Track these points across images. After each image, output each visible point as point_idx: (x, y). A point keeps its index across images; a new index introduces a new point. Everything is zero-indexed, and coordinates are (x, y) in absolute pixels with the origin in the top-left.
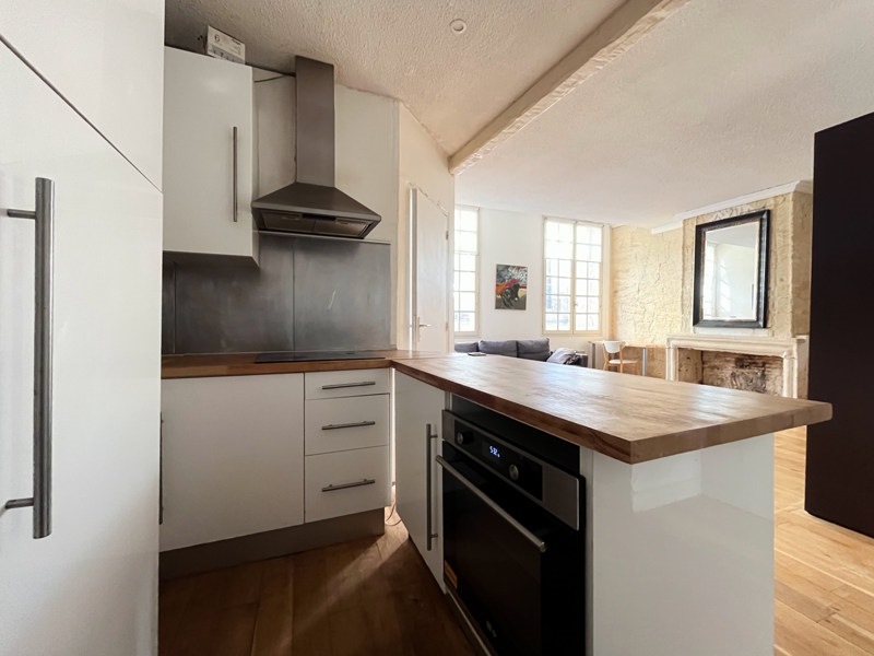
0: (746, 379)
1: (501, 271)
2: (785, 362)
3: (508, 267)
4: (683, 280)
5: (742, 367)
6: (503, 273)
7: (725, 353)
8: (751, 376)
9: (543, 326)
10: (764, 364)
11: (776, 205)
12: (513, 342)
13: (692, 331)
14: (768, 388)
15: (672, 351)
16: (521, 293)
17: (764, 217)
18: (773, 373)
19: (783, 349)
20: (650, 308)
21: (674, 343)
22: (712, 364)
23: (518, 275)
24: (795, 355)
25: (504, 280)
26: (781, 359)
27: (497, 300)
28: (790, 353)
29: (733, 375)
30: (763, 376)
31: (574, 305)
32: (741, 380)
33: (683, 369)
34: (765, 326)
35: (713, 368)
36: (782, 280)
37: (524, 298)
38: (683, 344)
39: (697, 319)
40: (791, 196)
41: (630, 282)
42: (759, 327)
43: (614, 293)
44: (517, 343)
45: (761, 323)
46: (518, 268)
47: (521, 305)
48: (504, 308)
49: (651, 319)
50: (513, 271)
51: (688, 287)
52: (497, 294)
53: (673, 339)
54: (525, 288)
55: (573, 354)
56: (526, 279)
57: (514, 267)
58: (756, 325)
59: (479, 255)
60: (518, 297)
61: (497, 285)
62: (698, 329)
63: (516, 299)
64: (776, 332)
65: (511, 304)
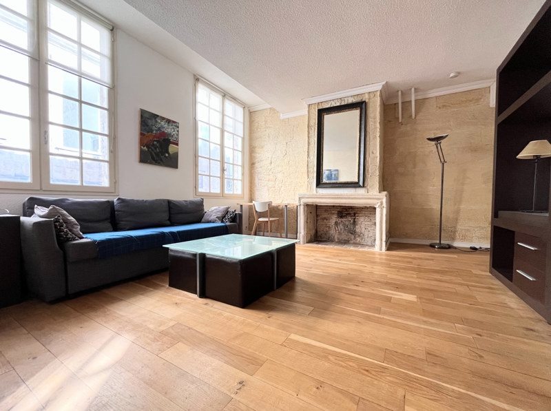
0: (344, 225)
1: (147, 120)
2: (378, 211)
3: (156, 116)
4: (308, 152)
5: (341, 217)
6: (150, 122)
7: (333, 206)
8: (347, 223)
9: (196, 187)
10: (355, 214)
11: (369, 99)
12: (164, 200)
13: (315, 192)
14: (358, 229)
15: (302, 207)
16: (172, 148)
17: (361, 105)
18: (361, 220)
19: (375, 201)
20: (280, 176)
21: (303, 201)
22: (323, 216)
23: (168, 129)
24: (384, 205)
25: (152, 131)
26: (375, 208)
27: (142, 152)
28: (382, 203)
29: (336, 224)
30: (354, 221)
31: (223, 170)
32: (341, 226)
33: (309, 222)
34: (363, 186)
35: (325, 218)
36: (373, 153)
37: (176, 156)
38: (310, 201)
39: (319, 183)
40: (378, 93)
41: (265, 155)
42: (360, 187)
43: (252, 164)
44: (169, 202)
45: (361, 183)
46: (169, 121)
47: (172, 162)
48: (151, 163)
49: (280, 185)
50: (163, 123)
51: (312, 158)
52: (142, 143)
53: (303, 198)
54: (177, 144)
55: (227, 212)
56: (178, 135)
57: (163, 118)
58: (358, 185)
59: (113, 90)
60: (169, 153)
61: (142, 134)
62: (318, 189)
63: (167, 155)
64: (370, 189)
65: (161, 160)
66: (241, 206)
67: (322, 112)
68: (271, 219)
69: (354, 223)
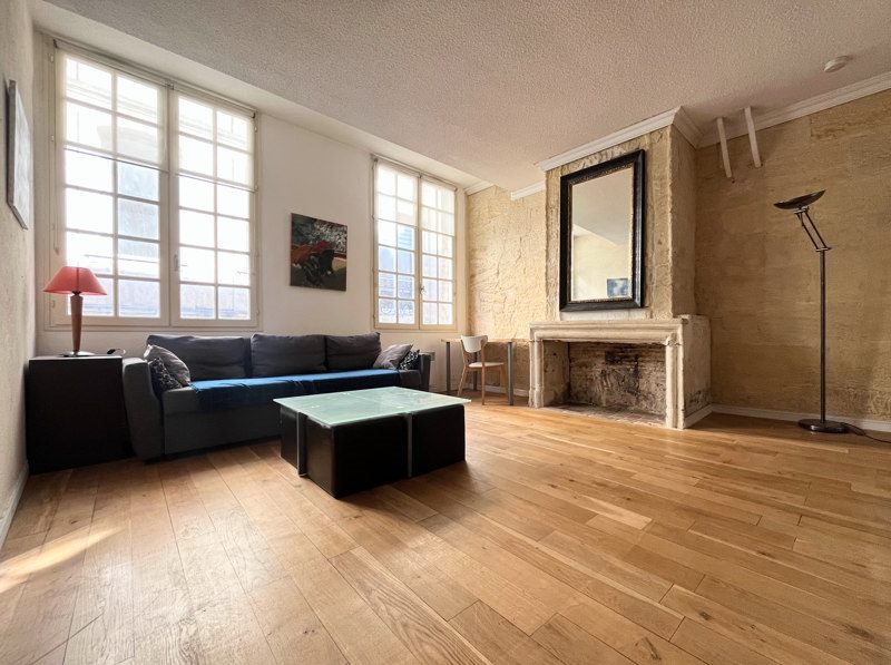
0: (618, 377)
1: (301, 227)
2: (669, 350)
3: (312, 221)
4: (547, 251)
5: (613, 363)
6: (305, 230)
7: (598, 343)
8: (623, 374)
9: (374, 316)
10: (637, 357)
11: (651, 145)
12: (318, 337)
13: (558, 319)
14: (643, 387)
15: (536, 344)
16: (336, 263)
17: (636, 160)
18: (648, 368)
19: (663, 333)
20: (511, 294)
21: (538, 334)
22: (581, 361)
23: (331, 237)
24: (680, 340)
25: (307, 241)
26: (664, 346)
27: (293, 272)
28: (675, 337)
29: (604, 374)
30: (636, 371)
31: (420, 289)
32: (612, 379)
33: (550, 369)
34: (643, 306)
35: (581, 366)
36: (660, 243)
37: (343, 273)
38: (548, 334)
39: (565, 303)
40: (668, 131)
41: (491, 260)
42: (636, 307)
43: (471, 278)
44: (326, 338)
45: (638, 301)
46: (332, 226)
47: (338, 282)
48: (306, 286)
49: (512, 308)
50: (323, 229)
51: (553, 260)
52: (293, 260)
53: (537, 329)
54: (345, 257)
55: (407, 352)
56: (345, 243)
57: (324, 222)
58: (632, 305)
59: (256, 193)
60: (331, 270)
61: (293, 247)
62: (565, 314)
63: (329, 273)
64: (656, 311)
65: (321, 281)
66: (448, 343)
67: (567, 182)
68: (487, 364)
69: (637, 374)
